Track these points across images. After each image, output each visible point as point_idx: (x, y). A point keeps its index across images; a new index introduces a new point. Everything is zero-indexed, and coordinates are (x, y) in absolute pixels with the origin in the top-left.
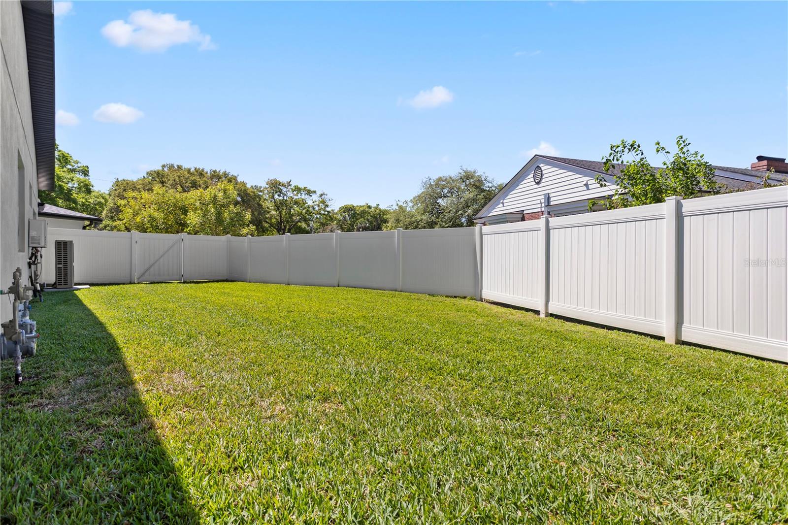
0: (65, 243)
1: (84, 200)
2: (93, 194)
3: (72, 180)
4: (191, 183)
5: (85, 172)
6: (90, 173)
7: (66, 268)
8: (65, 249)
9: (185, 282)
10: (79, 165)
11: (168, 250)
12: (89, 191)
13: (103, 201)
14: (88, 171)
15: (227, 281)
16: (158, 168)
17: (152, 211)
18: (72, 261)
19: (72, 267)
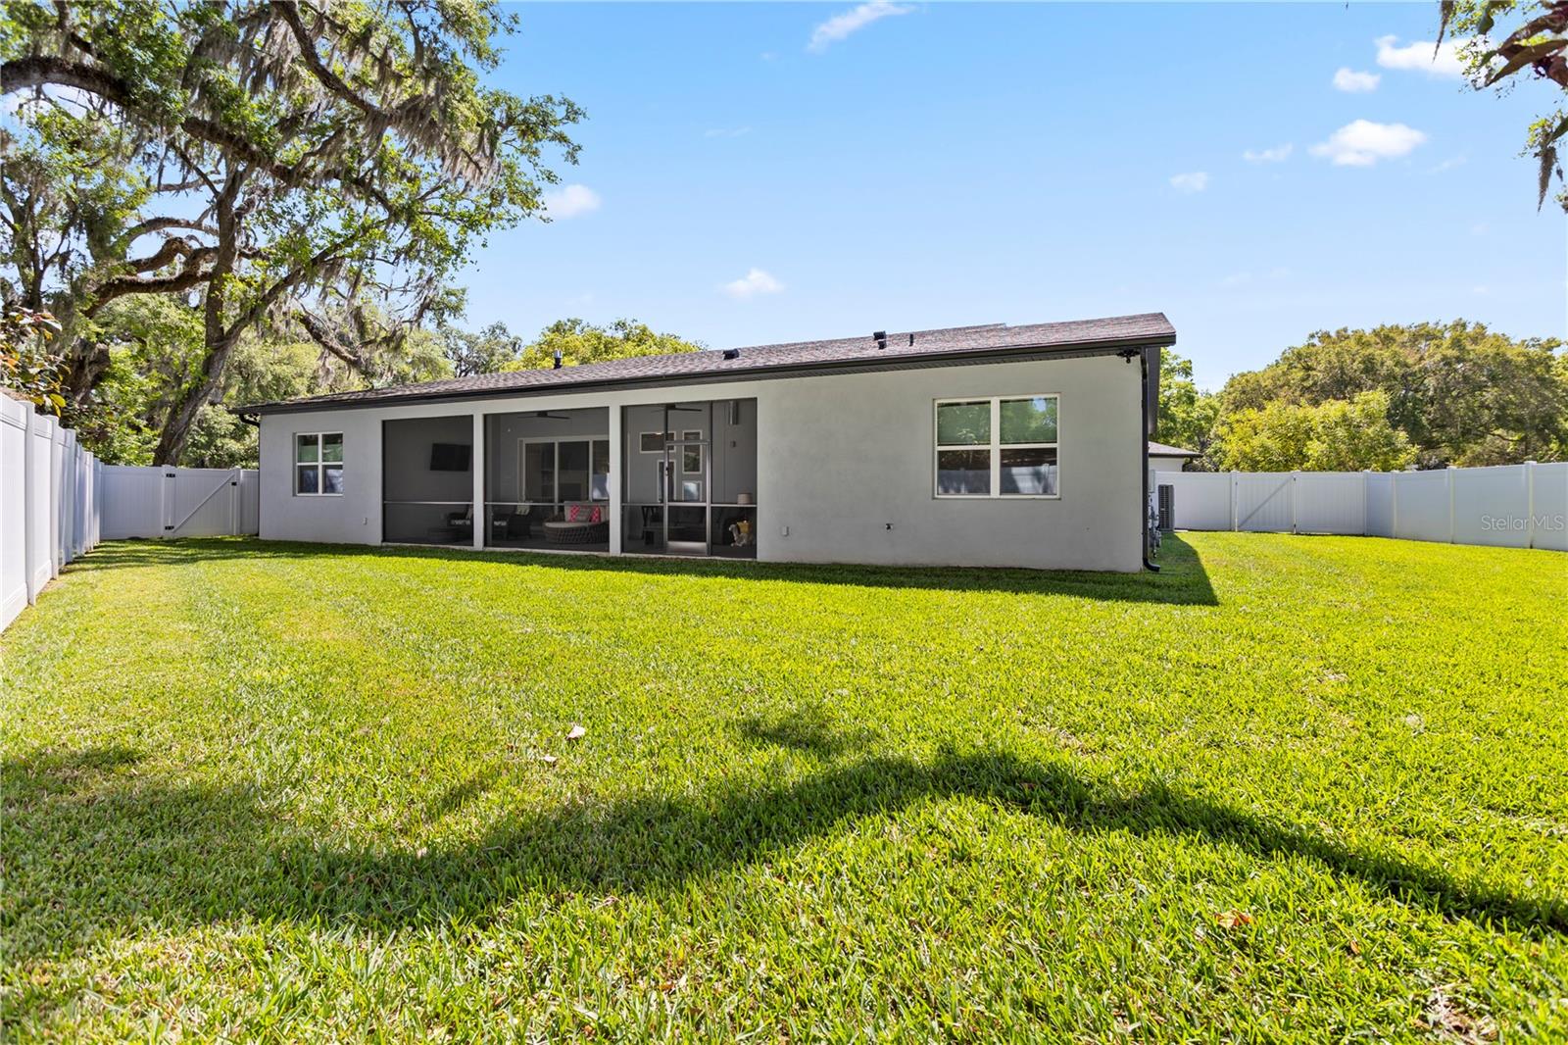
0: (1167, 487)
1: (1184, 415)
2: (1197, 404)
3: (1170, 388)
4: (1363, 362)
5: (1187, 371)
6: (1194, 371)
7: (1167, 512)
8: (1167, 493)
9: (1297, 534)
10: (1179, 361)
11: (1275, 493)
12: (1191, 400)
13: (1211, 413)
14: (1190, 368)
15: (1363, 535)
16: (1300, 342)
17: (1263, 438)
18: (1173, 505)
19: (1172, 510)
